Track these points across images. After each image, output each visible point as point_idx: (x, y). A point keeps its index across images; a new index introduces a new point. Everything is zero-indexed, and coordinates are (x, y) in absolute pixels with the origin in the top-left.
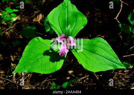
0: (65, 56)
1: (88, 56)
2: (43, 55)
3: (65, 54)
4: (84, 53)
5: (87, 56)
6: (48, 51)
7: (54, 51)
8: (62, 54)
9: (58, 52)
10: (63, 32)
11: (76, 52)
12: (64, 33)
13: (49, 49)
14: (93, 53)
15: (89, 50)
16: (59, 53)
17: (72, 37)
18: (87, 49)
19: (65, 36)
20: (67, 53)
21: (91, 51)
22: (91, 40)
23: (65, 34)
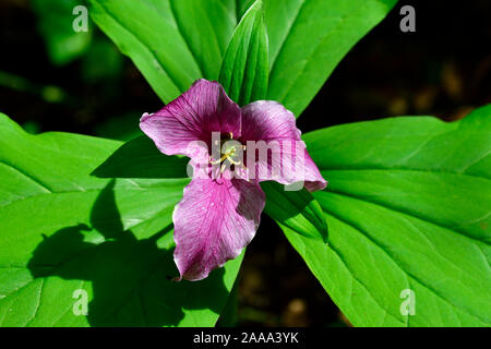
0: (229, 281)
1: (426, 269)
2: (27, 275)
3: (229, 258)
4: (398, 248)
5: (422, 273)
6: (72, 234)
7: (129, 233)
8: (195, 263)
9: (163, 244)
10: (207, 58)
11: (324, 234)
12: (215, 70)
13: (85, 219)
14: (474, 245)
15: (442, 213)
16: (173, 249)
17: (283, 103)
18: (421, 206)
19: (222, 100)
20: (240, 253)
21: (452, 226)
22: (454, 125)
23: (222, 79)
